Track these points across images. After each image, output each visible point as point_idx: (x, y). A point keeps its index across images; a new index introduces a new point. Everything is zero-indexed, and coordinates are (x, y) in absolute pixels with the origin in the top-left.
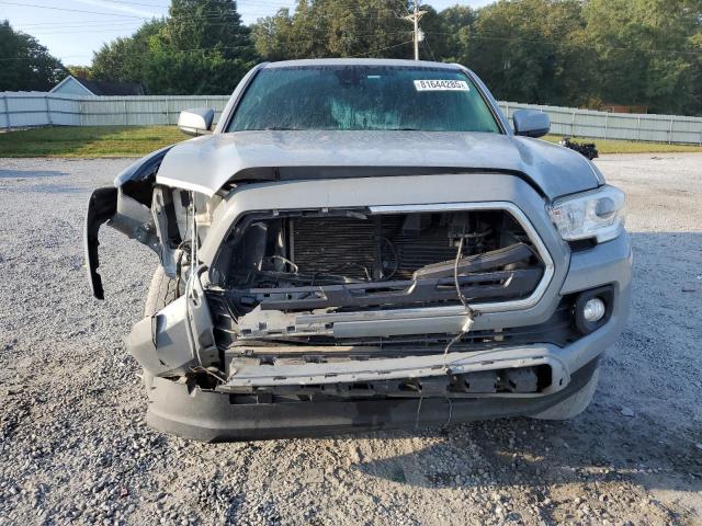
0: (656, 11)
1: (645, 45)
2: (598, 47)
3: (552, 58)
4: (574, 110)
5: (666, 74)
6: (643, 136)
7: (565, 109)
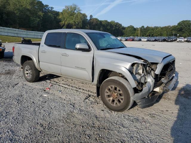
0: (29, 5)
1: (28, 13)
2: (15, 12)
3: (3, 13)
4: (17, 30)
5: (34, 21)
6: (36, 37)
7: (14, 29)
